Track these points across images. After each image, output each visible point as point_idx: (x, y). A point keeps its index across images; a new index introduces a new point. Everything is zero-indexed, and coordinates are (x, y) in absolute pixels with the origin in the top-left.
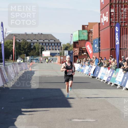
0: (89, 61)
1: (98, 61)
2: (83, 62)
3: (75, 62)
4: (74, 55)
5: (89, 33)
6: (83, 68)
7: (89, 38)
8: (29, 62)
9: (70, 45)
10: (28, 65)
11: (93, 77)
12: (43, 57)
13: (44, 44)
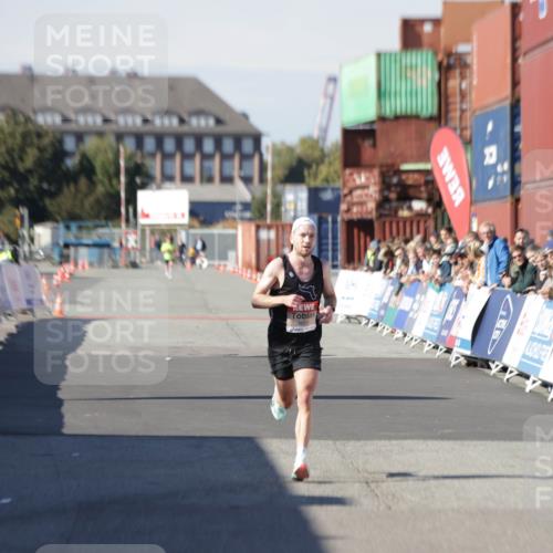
0: (445, 259)
1: (504, 258)
2: (406, 262)
3: (353, 259)
4: (347, 217)
5: (449, 68)
6: (405, 303)
7: (447, 105)
8: (48, 258)
9: (322, 150)
10: (44, 281)
11: (472, 362)
12: (143, 231)
13: (150, 144)
